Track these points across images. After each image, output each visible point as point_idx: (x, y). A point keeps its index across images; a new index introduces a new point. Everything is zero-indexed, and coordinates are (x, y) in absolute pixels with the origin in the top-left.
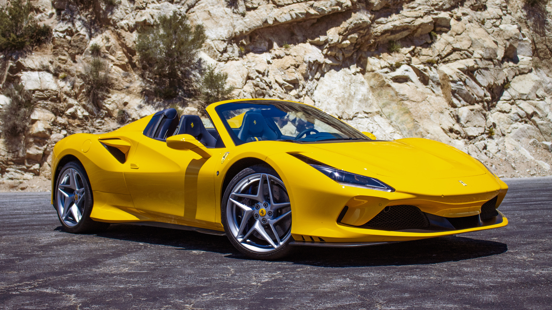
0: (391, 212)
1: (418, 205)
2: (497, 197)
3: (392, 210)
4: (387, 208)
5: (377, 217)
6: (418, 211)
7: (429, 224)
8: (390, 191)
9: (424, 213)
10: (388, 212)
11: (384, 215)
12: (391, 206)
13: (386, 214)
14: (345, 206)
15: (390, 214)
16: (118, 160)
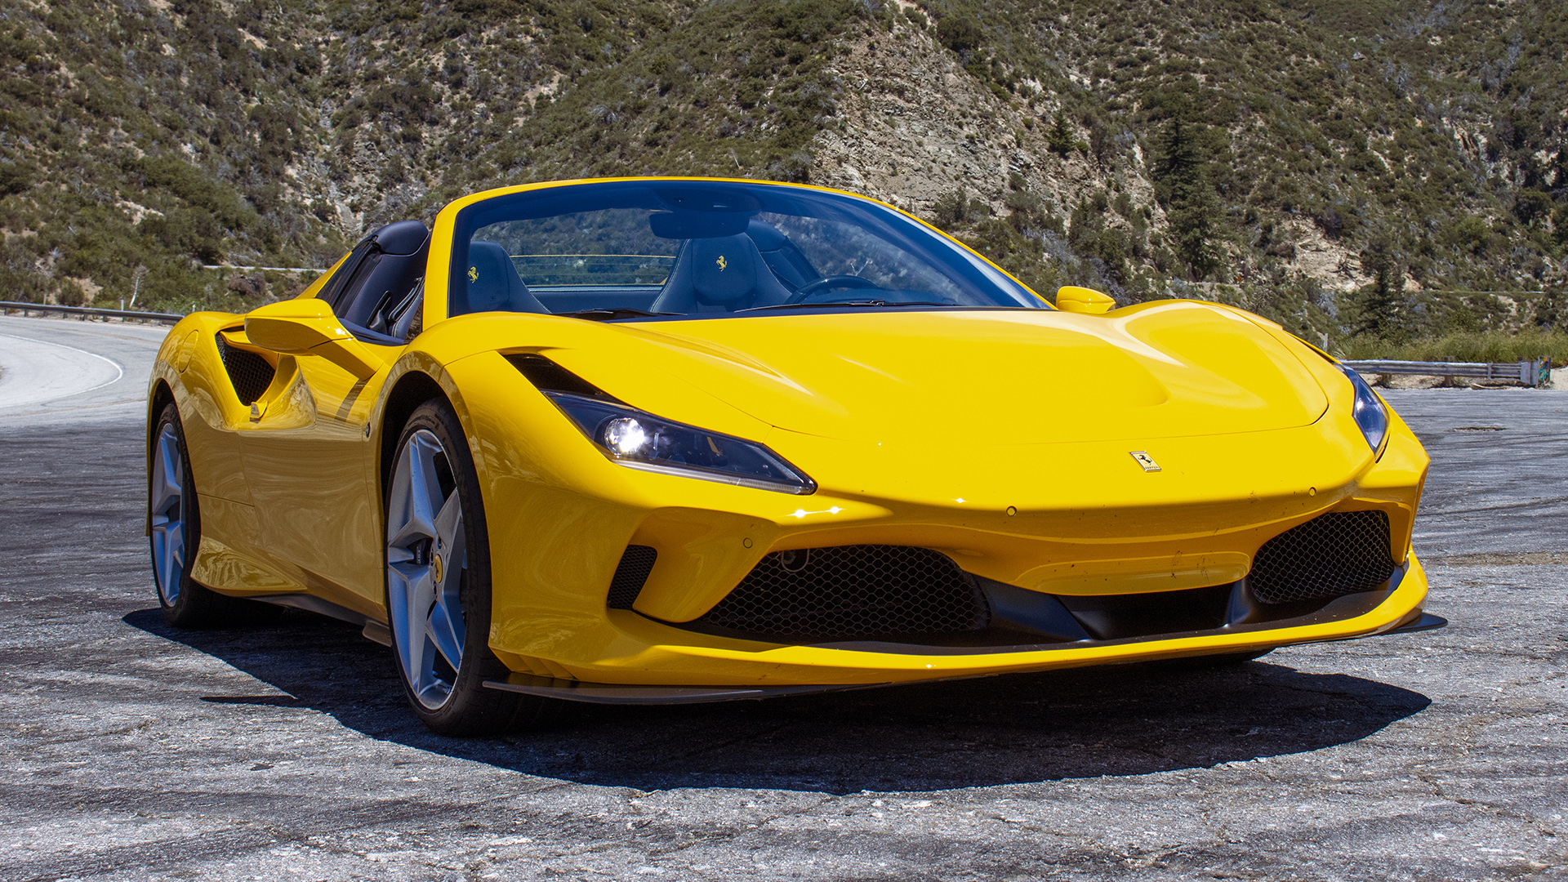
3: (819, 563)
6: (946, 570)
7: (989, 622)
9: (972, 576)
10: (801, 574)
11: (784, 584)
12: (812, 550)
13: (793, 579)
14: (629, 546)
15: (810, 578)
16: (238, 393)
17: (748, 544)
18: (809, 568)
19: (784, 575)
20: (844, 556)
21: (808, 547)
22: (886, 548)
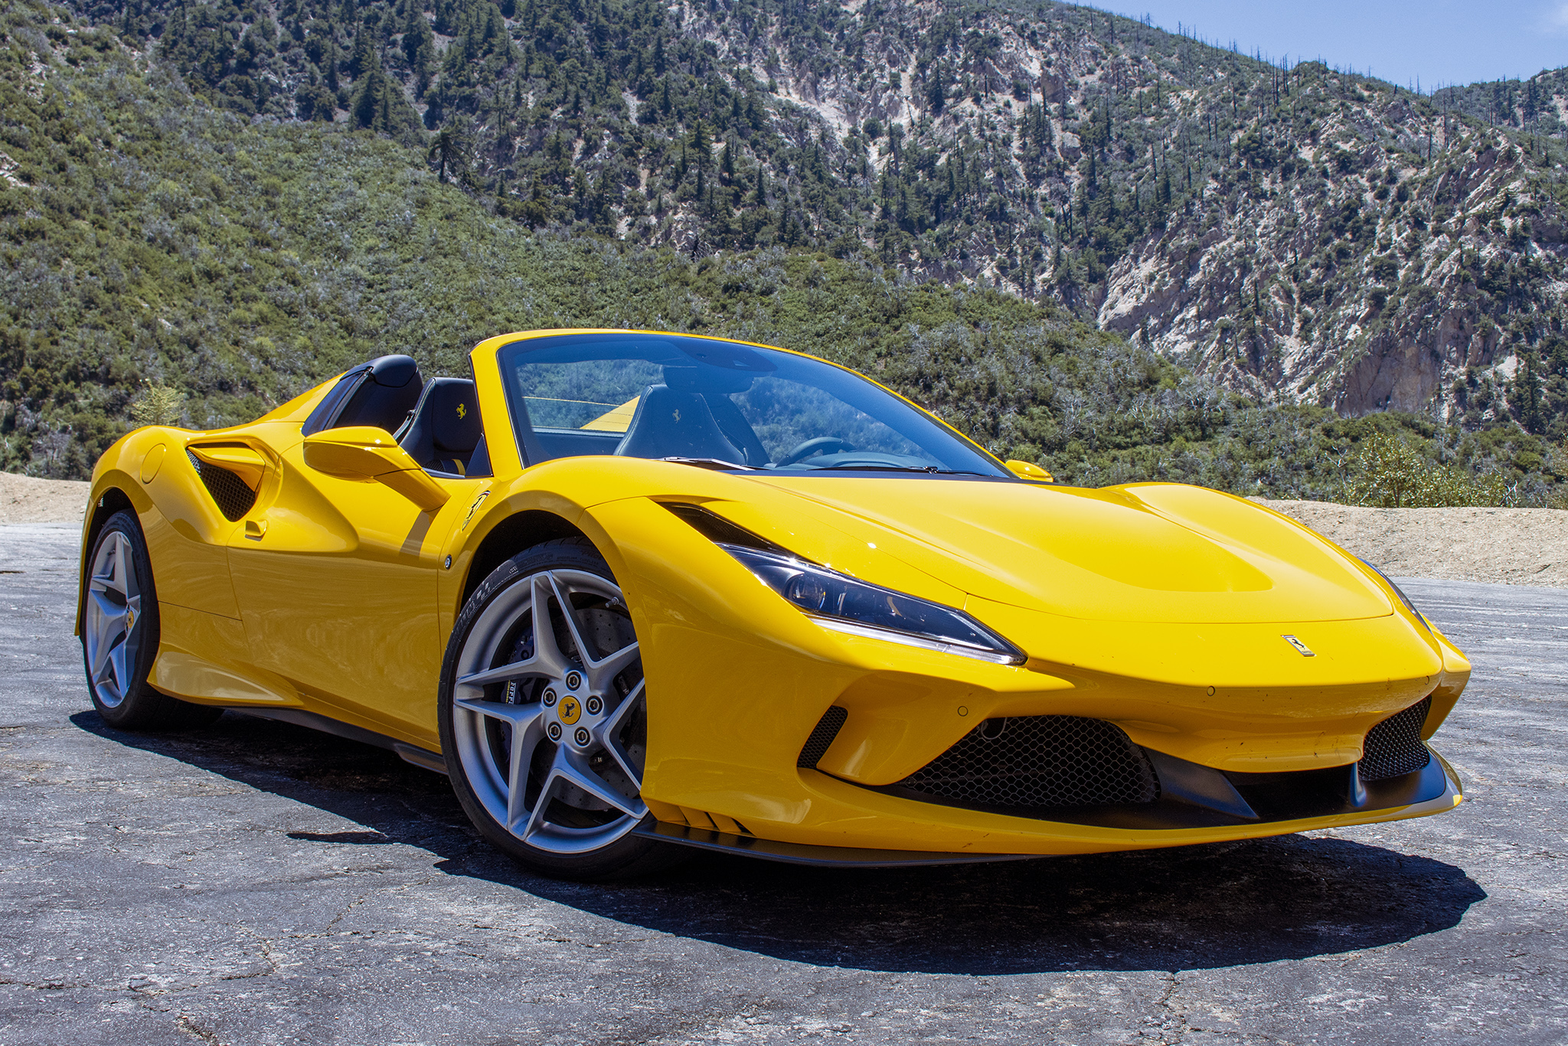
0: (1012, 741)
1: (1118, 720)
2: (1429, 698)
3: (1013, 731)
4: (993, 724)
5: (954, 758)
6: (1119, 742)
7: (1158, 795)
8: (1006, 659)
9: (1141, 748)
10: (996, 742)
11: (980, 752)
12: (1009, 719)
13: (988, 746)
14: (831, 708)
15: (1004, 746)
16: (221, 509)
17: (963, 711)
18: (1004, 736)
19: (981, 742)
20: (1036, 726)
21: (1006, 716)
22: (1071, 718)
